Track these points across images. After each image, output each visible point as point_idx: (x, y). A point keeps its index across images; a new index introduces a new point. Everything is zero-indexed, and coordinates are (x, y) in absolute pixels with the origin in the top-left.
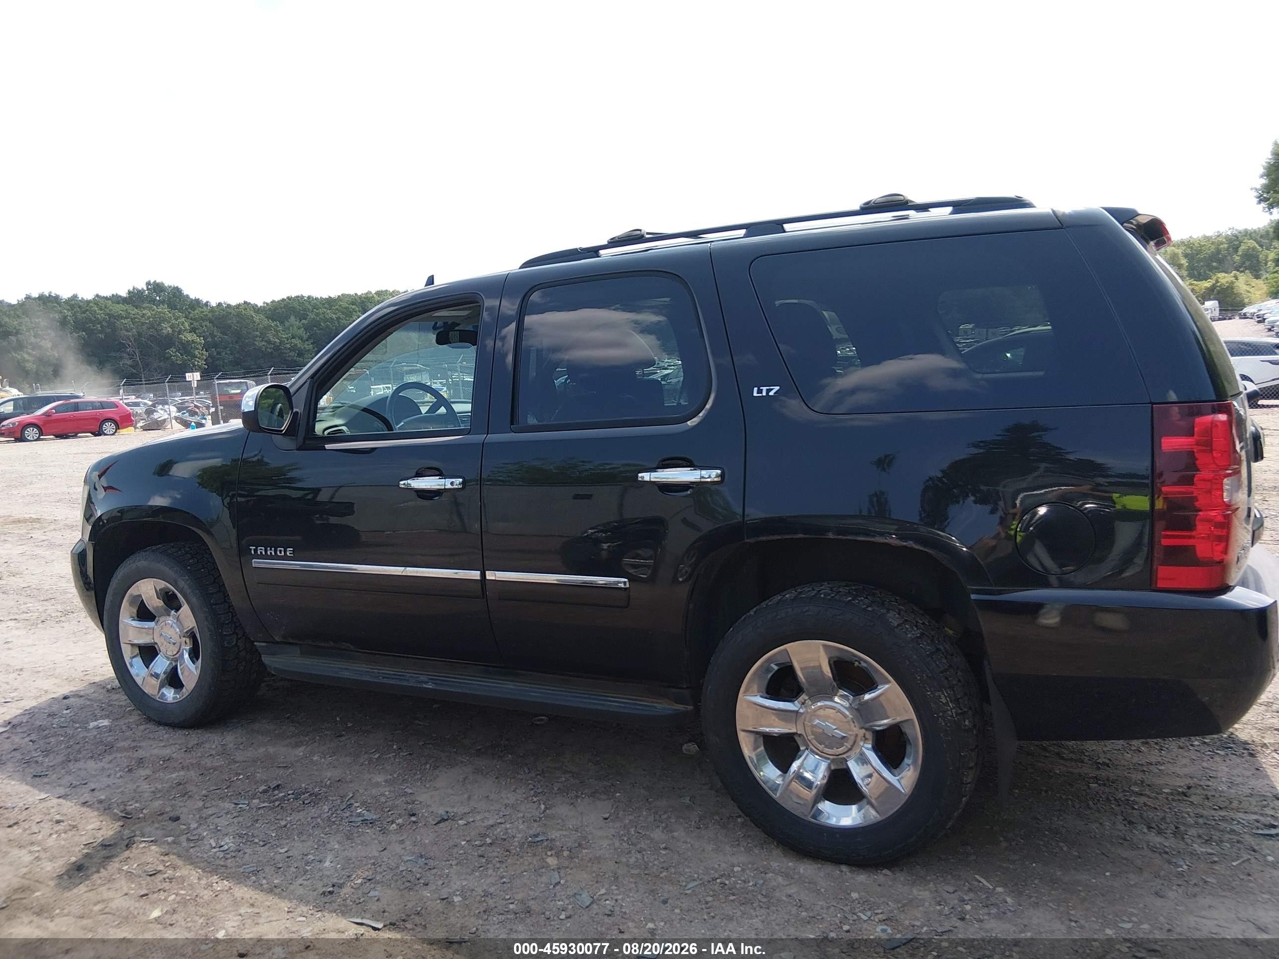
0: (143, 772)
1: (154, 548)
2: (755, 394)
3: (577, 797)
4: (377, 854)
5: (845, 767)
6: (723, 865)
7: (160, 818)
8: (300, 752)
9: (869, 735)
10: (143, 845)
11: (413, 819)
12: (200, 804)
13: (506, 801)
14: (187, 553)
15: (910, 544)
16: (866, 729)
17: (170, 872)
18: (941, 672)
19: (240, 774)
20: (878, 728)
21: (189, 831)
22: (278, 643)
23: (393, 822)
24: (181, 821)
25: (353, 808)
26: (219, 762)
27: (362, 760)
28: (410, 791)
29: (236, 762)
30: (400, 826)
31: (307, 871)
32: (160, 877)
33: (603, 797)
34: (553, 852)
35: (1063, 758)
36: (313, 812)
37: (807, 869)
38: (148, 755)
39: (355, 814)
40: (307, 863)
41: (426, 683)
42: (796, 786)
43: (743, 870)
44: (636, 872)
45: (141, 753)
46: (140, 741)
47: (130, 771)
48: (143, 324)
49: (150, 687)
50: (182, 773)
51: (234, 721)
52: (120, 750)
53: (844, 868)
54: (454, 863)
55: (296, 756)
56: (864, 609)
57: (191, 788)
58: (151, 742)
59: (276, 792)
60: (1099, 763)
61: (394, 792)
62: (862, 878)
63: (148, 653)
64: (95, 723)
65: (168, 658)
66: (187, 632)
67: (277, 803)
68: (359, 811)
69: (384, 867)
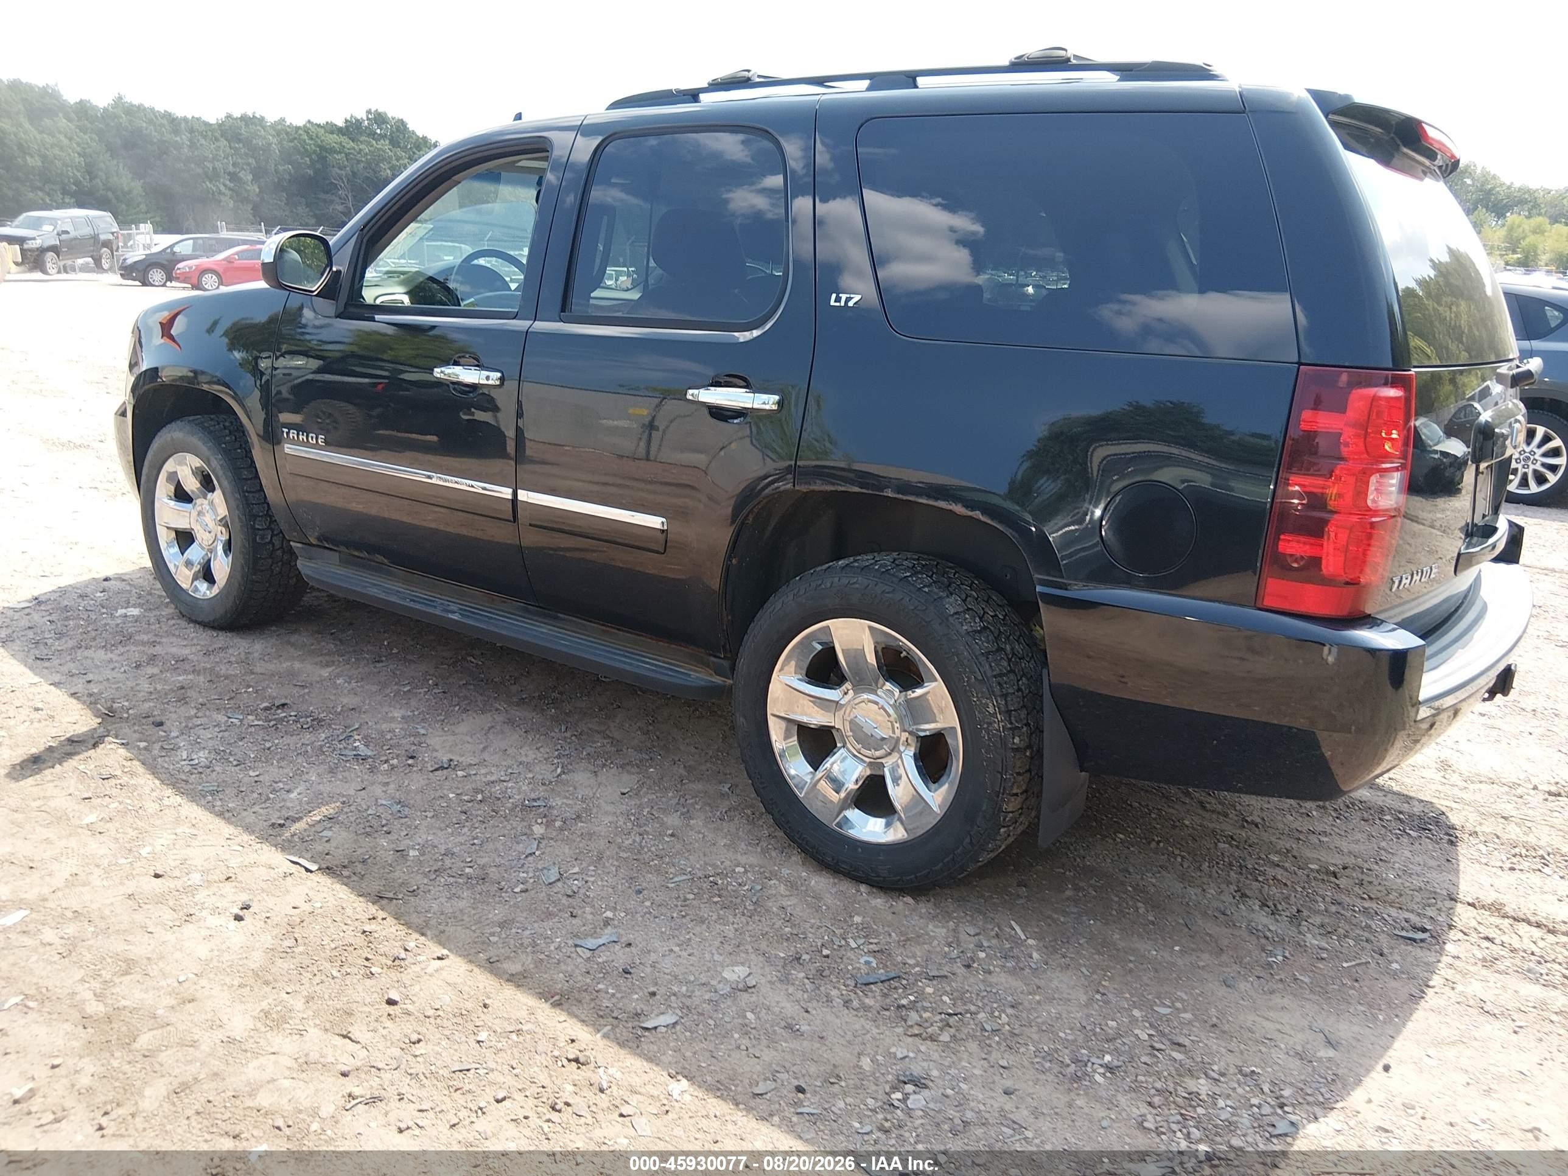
0: (151, 670)
1: (191, 418)
2: (832, 303)
3: (604, 765)
4: (352, 792)
5: (879, 773)
6: (727, 863)
7: (144, 721)
8: (325, 673)
9: (912, 741)
10: (112, 746)
11: (410, 762)
12: (193, 712)
13: (524, 759)
14: (225, 428)
15: (977, 514)
16: (910, 733)
17: (125, 779)
18: (995, 676)
19: (249, 686)
20: (922, 734)
21: (167, 738)
22: (314, 545)
23: (386, 761)
24: (164, 728)
25: (351, 741)
26: (235, 670)
27: (388, 691)
28: (422, 731)
29: (252, 673)
30: (393, 767)
31: (269, 799)
32: (113, 782)
33: (635, 770)
34: (545, 820)
35: (1204, 808)
36: (307, 737)
37: (821, 883)
38: (163, 653)
39: (350, 747)
40: (274, 791)
41: (453, 612)
42: (825, 787)
43: (746, 872)
44: (624, 855)
45: (158, 650)
46: (161, 637)
47: (138, 667)
48: (359, 162)
49: (184, 577)
50: (190, 677)
51: (273, 628)
52: (136, 643)
53: (863, 888)
54: (430, 814)
55: (320, 676)
56: (920, 589)
57: (191, 693)
58: (174, 639)
59: (279, 711)
60: (1247, 821)
61: (406, 730)
62: (879, 902)
63: (185, 538)
64: (124, 611)
65: (203, 548)
66: (221, 521)
67: (272, 723)
68: (357, 744)
69: (353, 808)
